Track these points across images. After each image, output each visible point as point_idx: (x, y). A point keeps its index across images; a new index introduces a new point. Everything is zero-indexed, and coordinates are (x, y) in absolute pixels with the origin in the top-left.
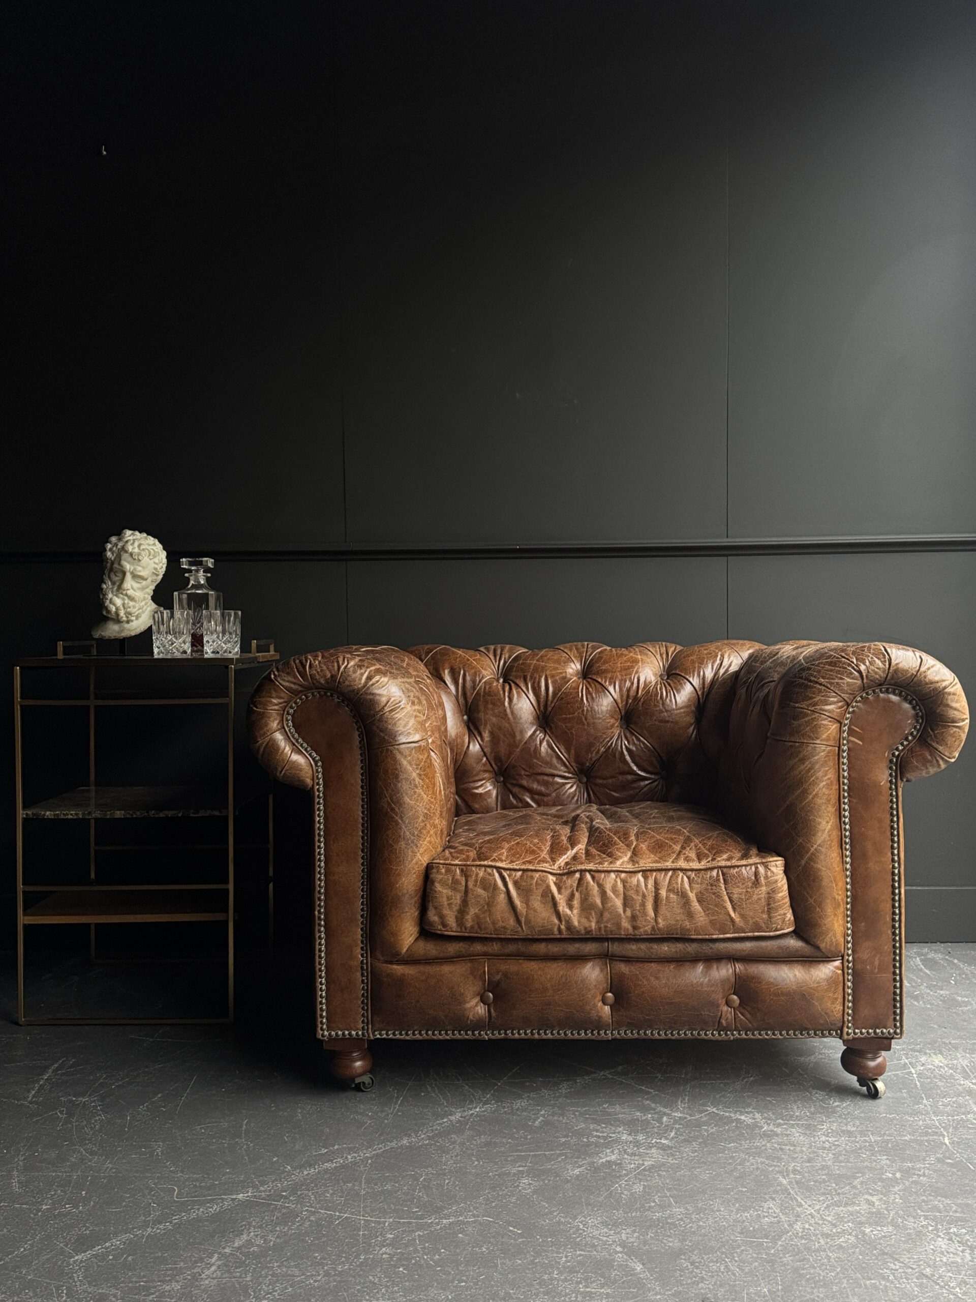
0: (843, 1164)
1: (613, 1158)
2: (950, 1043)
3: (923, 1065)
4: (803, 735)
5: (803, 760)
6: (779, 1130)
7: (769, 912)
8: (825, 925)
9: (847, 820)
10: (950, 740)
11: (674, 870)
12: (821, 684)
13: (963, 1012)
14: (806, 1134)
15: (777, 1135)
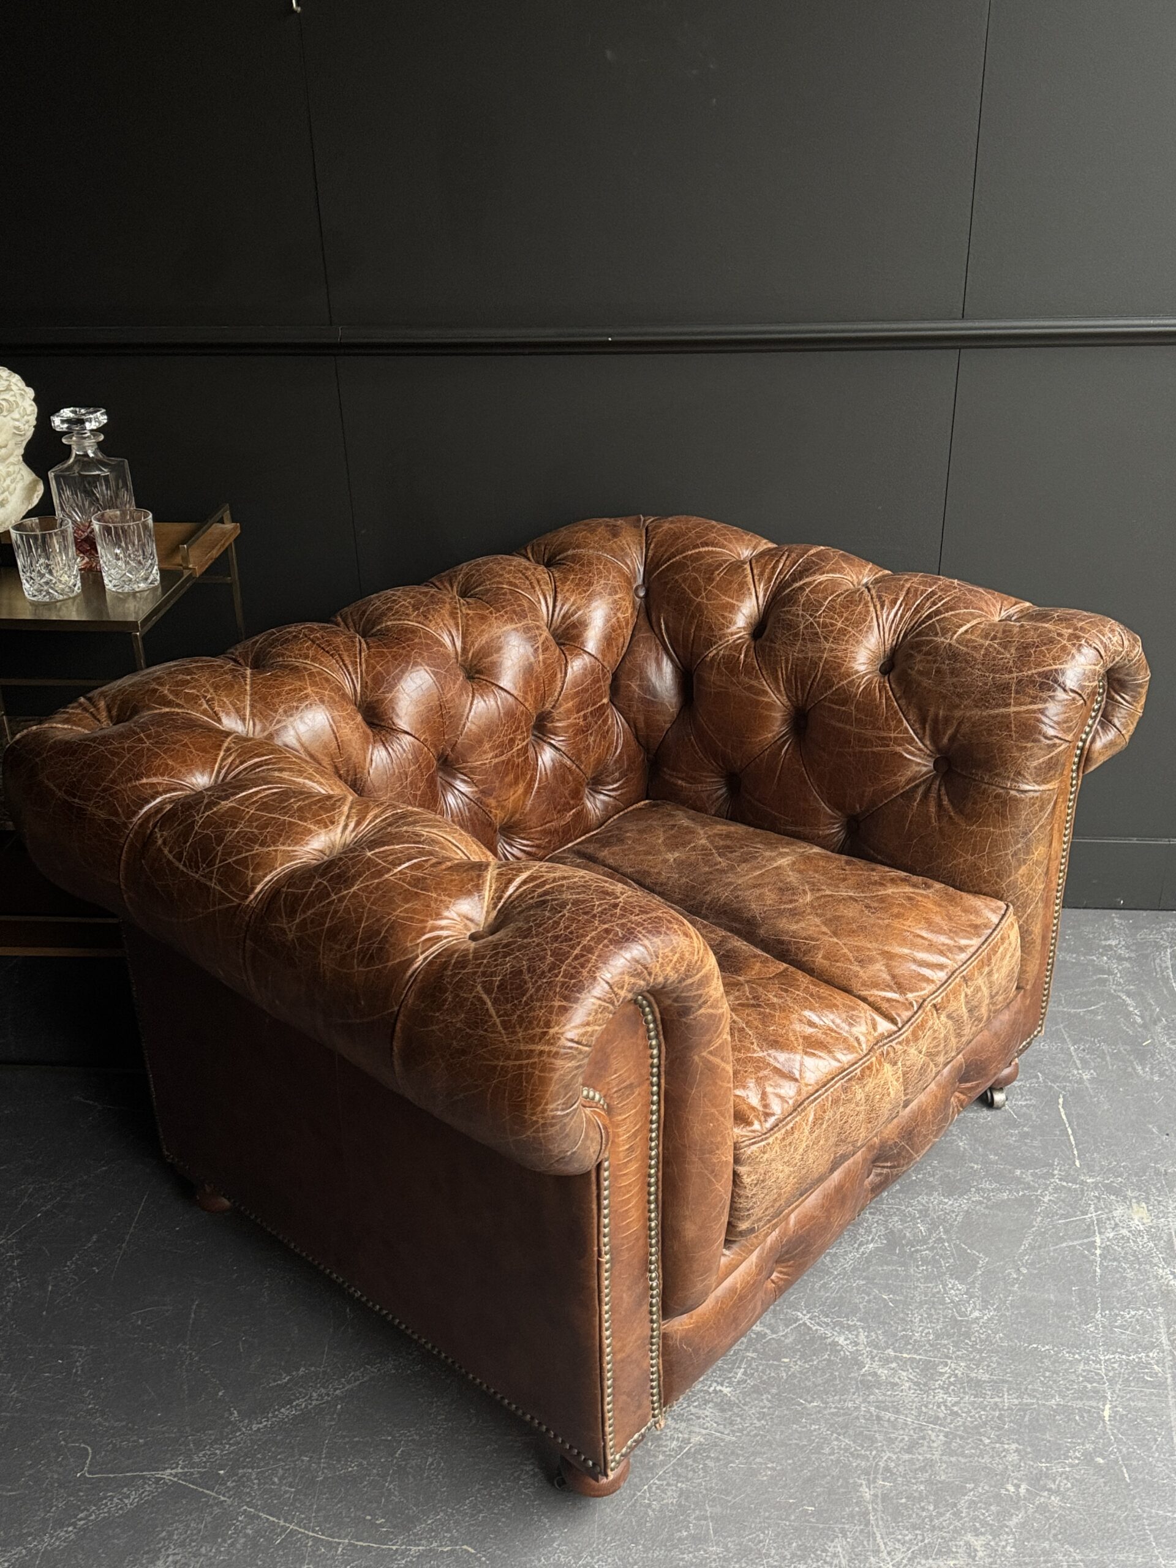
0: (953, 1459)
3: (1116, 1225)
6: (883, 1373)
14: (917, 1384)
15: (879, 1384)
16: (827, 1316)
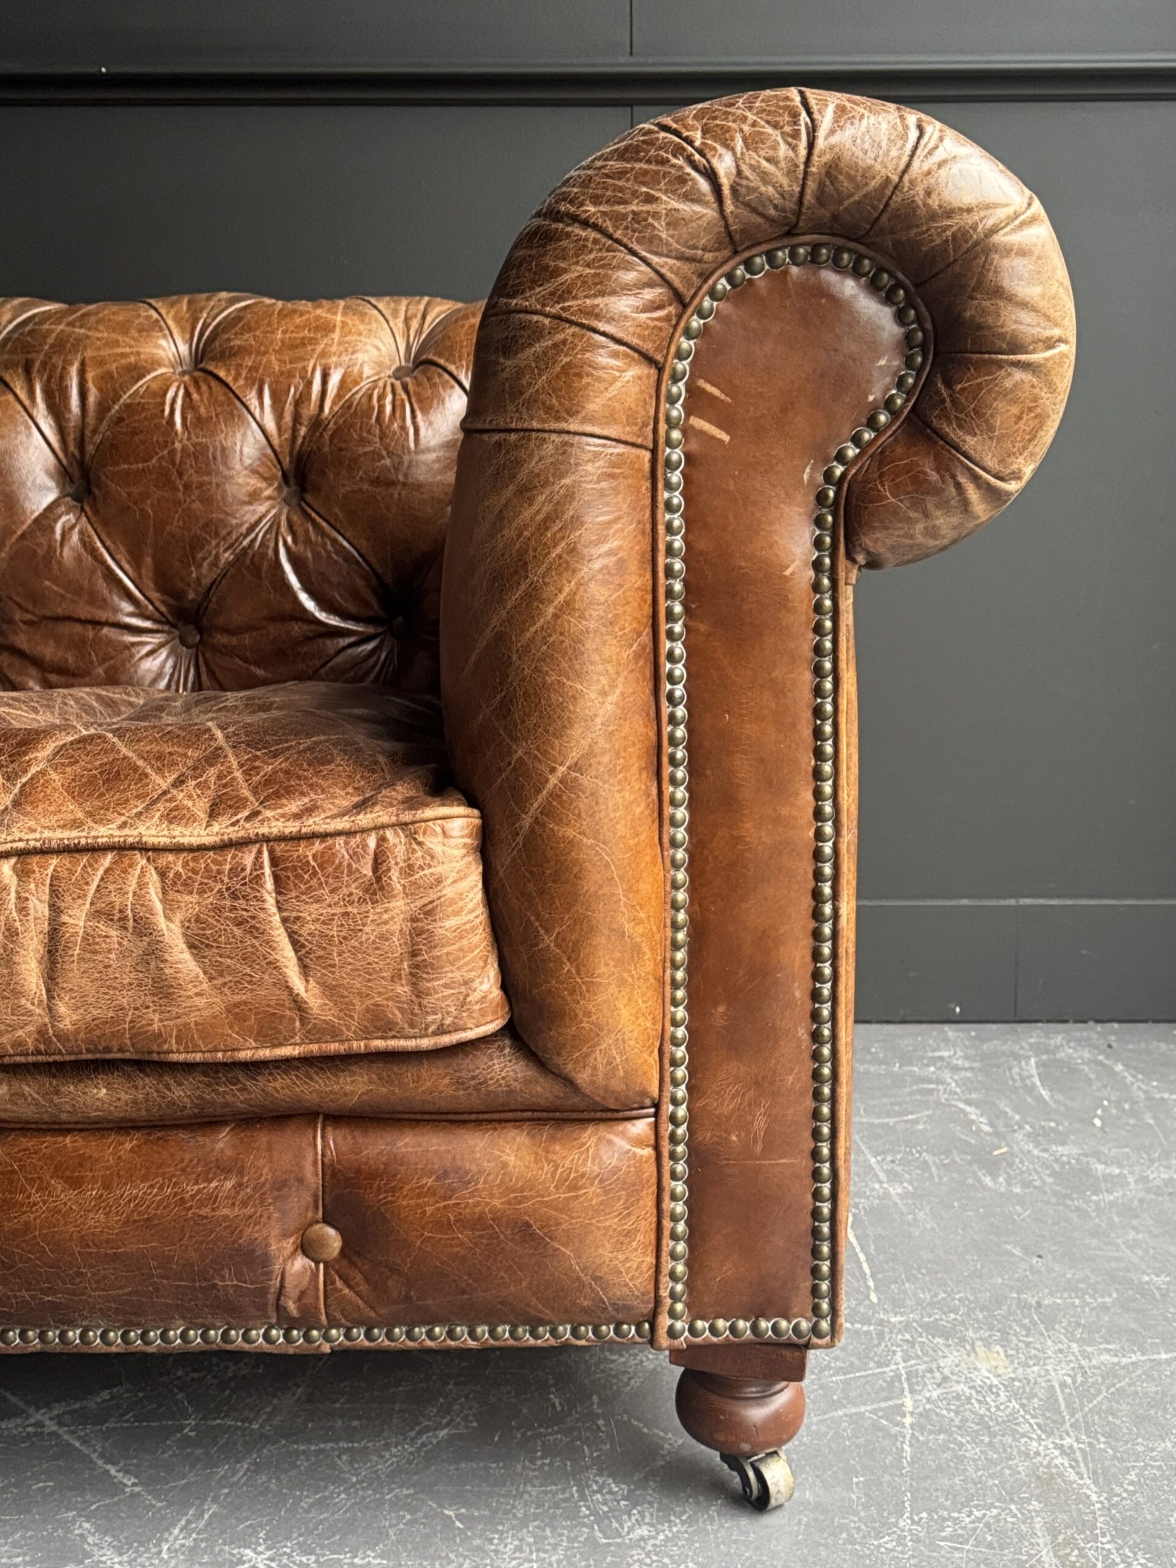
2: (1039, 1305)
3: (945, 1379)
4: (530, 403)
5: (526, 492)
7: (415, 978)
8: (588, 1014)
9: (679, 691)
10: (1003, 413)
11: (121, 849)
12: (585, 224)
13: (1098, 1208)
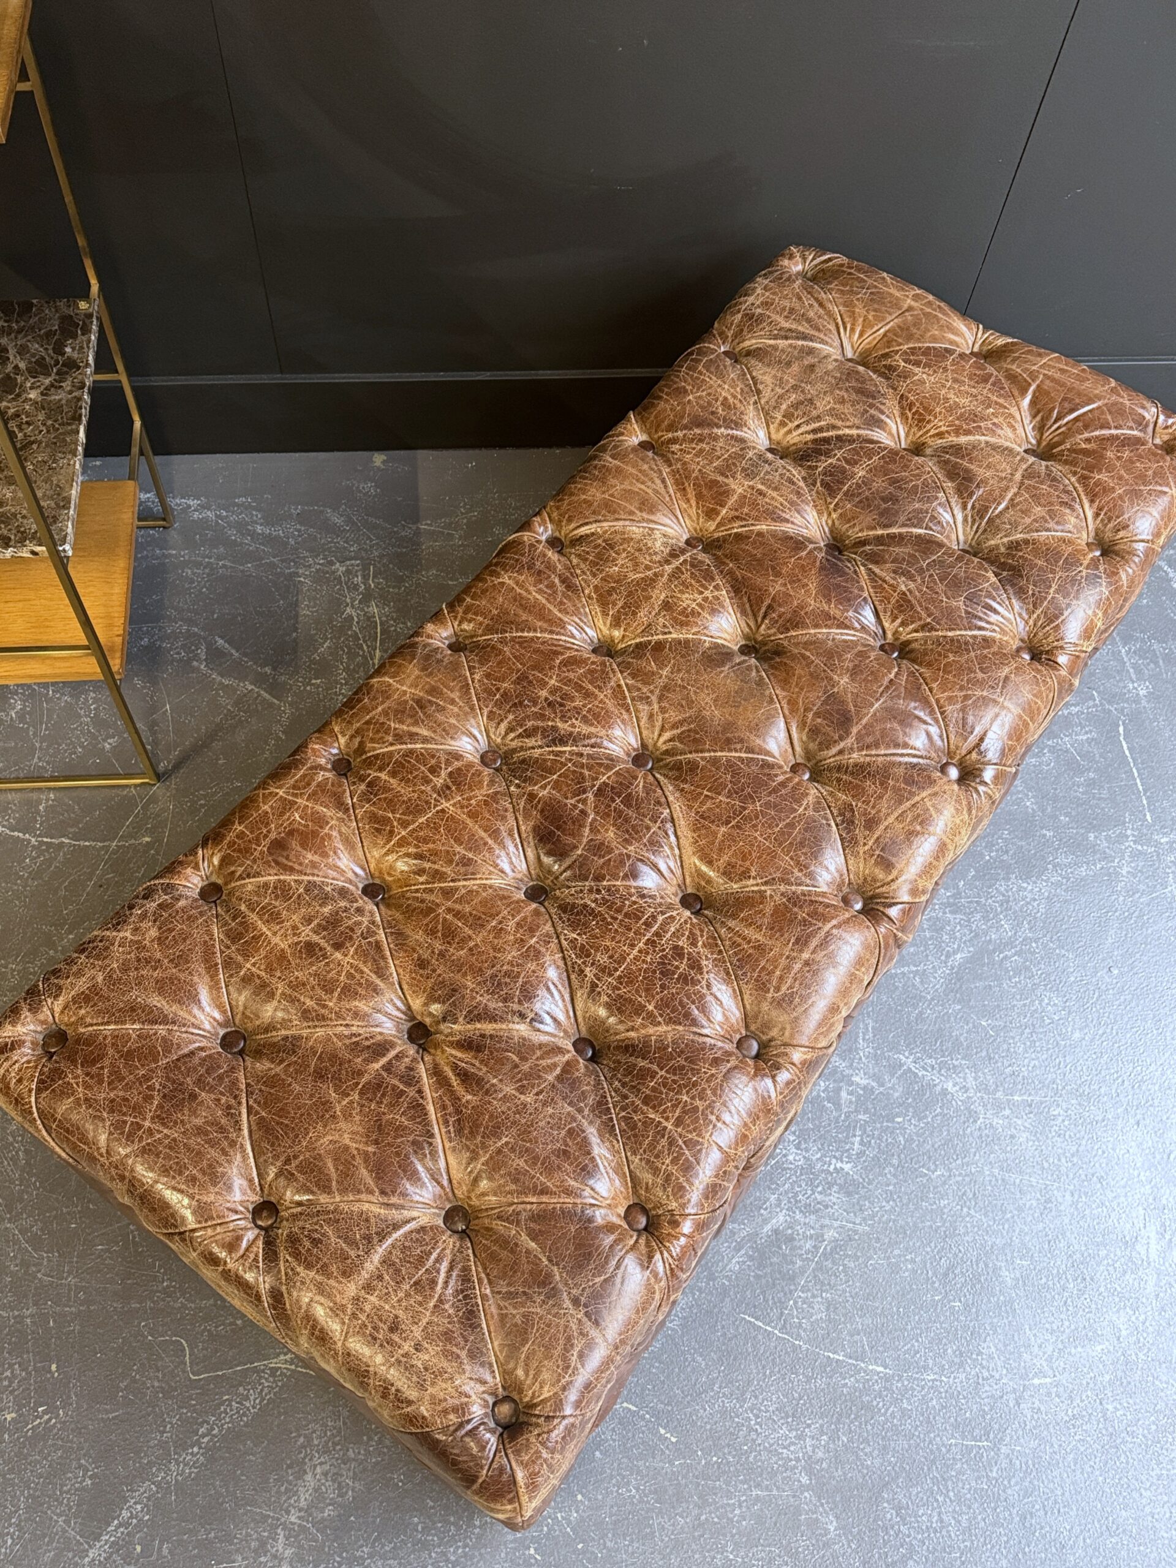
1: (779, 1219)
6: (1000, 1124)
16: (931, 1057)
